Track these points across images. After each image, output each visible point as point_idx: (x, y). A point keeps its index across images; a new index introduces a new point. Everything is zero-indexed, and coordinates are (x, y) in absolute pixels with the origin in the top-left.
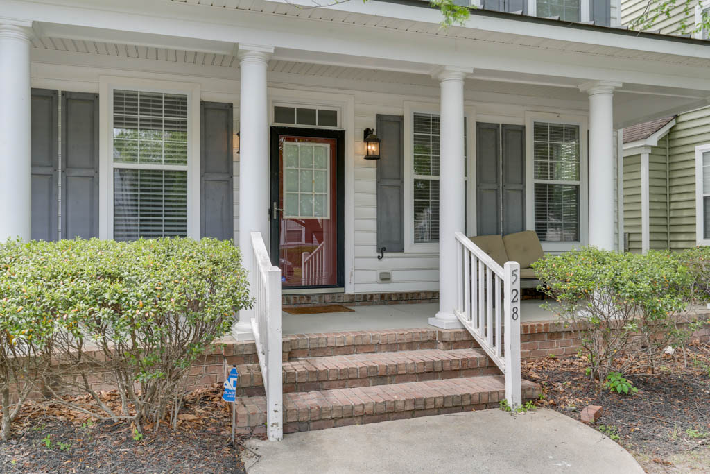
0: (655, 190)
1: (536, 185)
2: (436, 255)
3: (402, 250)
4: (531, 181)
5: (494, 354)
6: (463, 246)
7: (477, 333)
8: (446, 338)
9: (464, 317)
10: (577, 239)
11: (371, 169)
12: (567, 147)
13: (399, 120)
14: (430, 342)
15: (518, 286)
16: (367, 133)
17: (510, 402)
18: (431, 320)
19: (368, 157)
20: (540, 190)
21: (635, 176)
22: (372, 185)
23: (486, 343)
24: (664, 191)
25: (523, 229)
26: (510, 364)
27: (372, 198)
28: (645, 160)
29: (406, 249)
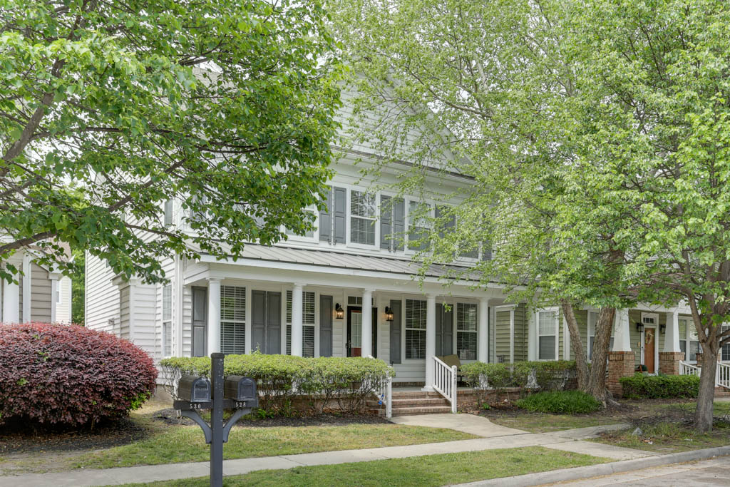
0: (517, 327)
1: (458, 333)
2: (424, 365)
3: (400, 363)
4: (455, 331)
5: (448, 397)
6: (435, 361)
7: (441, 392)
8: (430, 394)
9: (436, 387)
10: (476, 359)
11: (388, 325)
12: (471, 312)
13: (400, 302)
14: (424, 396)
15: (456, 374)
16: (387, 308)
17: (453, 411)
18: (422, 389)
19: (388, 320)
20: (459, 335)
21: (507, 323)
22: (388, 332)
23: (445, 395)
24: (521, 328)
25: (452, 353)
26: (453, 400)
27: (388, 338)
28: (512, 314)
29: (402, 362)
